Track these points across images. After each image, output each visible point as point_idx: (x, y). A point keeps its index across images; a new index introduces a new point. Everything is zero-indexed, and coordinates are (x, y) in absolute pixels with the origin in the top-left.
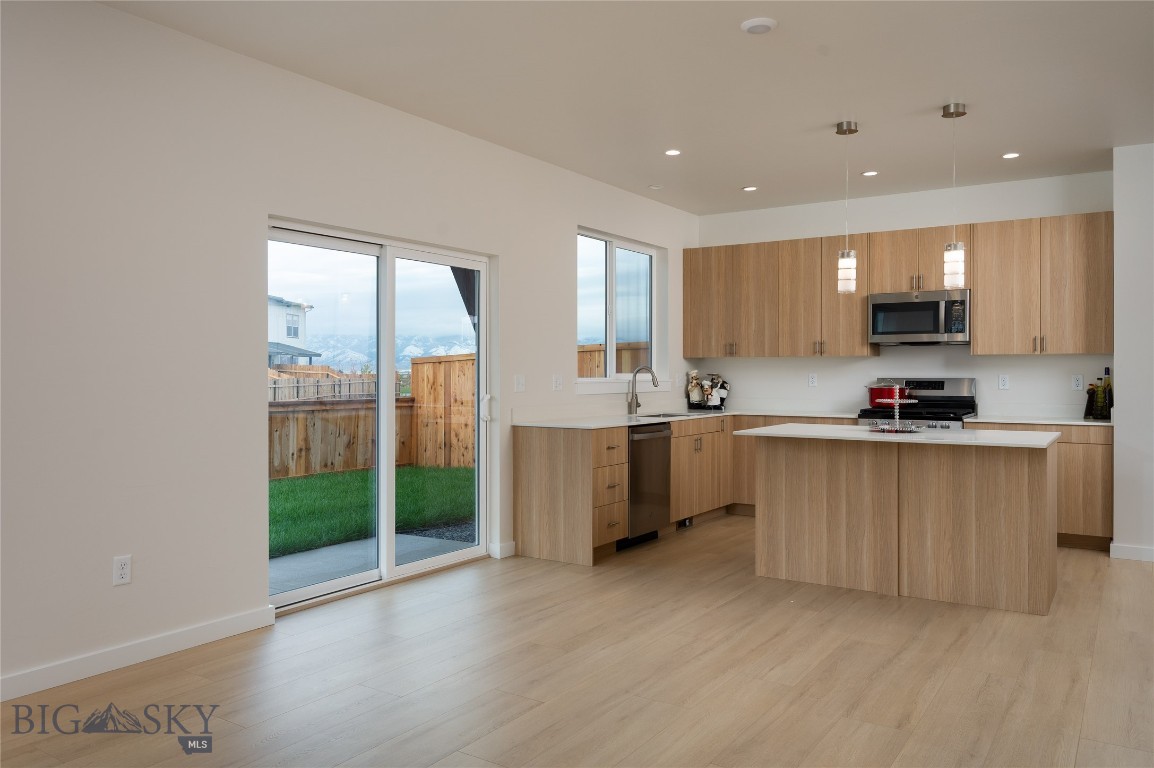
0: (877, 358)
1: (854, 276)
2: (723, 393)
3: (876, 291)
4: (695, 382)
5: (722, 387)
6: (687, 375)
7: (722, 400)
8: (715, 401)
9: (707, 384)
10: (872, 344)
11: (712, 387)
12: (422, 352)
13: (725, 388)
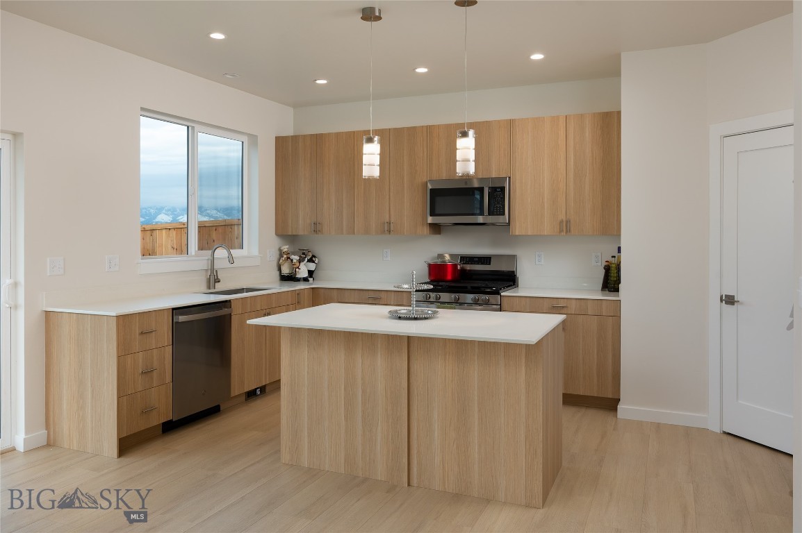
0: (438, 236)
1: (377, 162)
2: (312, 266)
3: (435, 177)
4: (285, 256)
5: (311, 260)
6: (280, 250)
7: (311, 273)
8: (303, 272)
9: (295, 258)
10: (430, 225)
11: (300, 261)
12: (171, 219)
13: (314, 262)
